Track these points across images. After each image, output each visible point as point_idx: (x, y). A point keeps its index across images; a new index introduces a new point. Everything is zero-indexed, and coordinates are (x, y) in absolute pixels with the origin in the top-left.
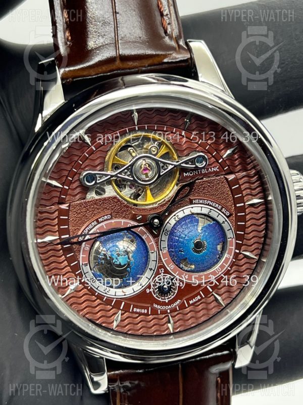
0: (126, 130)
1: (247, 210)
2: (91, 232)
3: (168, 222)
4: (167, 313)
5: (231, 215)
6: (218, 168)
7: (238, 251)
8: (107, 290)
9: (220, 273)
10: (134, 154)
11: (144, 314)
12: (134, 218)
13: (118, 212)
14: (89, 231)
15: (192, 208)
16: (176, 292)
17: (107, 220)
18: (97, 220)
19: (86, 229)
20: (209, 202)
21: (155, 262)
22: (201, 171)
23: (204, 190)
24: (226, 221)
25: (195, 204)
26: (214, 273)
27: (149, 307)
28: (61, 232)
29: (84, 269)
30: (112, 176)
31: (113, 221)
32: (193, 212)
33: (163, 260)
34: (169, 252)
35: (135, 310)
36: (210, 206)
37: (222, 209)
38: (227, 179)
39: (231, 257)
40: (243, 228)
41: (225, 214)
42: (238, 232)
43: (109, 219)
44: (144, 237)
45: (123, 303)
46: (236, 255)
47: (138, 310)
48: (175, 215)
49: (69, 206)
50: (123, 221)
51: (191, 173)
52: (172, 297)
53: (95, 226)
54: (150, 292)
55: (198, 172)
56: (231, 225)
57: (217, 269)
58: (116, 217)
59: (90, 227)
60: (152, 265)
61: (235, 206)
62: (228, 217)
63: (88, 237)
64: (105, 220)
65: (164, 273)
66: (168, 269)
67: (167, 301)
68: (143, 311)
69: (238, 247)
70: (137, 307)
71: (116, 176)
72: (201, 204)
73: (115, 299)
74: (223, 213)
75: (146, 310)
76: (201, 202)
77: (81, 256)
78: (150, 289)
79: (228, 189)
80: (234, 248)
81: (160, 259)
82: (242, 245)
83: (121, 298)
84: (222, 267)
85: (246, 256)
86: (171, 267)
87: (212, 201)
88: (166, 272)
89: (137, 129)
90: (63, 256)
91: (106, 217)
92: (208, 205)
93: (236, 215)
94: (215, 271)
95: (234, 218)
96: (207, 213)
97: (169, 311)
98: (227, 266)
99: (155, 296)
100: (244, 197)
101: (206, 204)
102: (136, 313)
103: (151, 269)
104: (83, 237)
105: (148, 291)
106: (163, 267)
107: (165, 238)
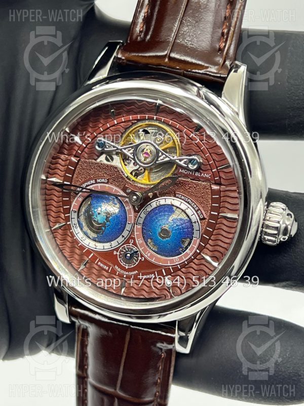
0: (146, 117)
1: (219, 220)
2: (88, 188)
3: (150, 204)
4: (123, 277)
5: (204, 219)
6: (210, 176)
7: (198, 251)
8: (83, 239)
9: (177, 263)
10: (142, 138)
11: (105, 270)
12: (124, 190)
13: (114, 180)
14: (87, 186)
15: (173, 200)
16: (137, 263)
17: (103, 183)
18: (96, 181)
19: (86, 184)
20: (189, 200)
21: (128, 232)
22: (195, 173)
23: (189, 189)
24: (198, 222)
25: (177, 197)
26: (172, 261)
27: (111, 266)
28: (66, 178)
29: (73, 215)
30: (118, 149)
31: (107, 185)
32: (173, 203)
33: (135, 233)
34: (142, 228)
35: (99, 263)
36: (190, 204)
37: (198, 210)
38: (211, 187)
39: (191, 254)
40: (210, 234)
41: (199, 216)
42: (204, 235)
43: (106, 183)
44: (127, 208)
45: (92, 254)
46: (196, 255)
47: (102, 265)
48: (157, 200)
49: (79, 161)
50: (115, 188)
51: (186, 172)
52: (132, 266)
53: (93, 184)
54: (117, 255)
55: (192, 173)
56: (200, 227)
57: (175, 259)
58: (112, 183)
59: (89, 183)
60: (125, 233)
61: (210, 213)
62: (201, 219)
63: (84, 190)
64: (102, 183)
65: (132, 244)
66: (137, 242)
67: (127, 267)
68: (105, 267)
69: (200, 248)
70: (102, 262)
71: (121, 150)
72: (182, 199)
73: (87, 249)
74: (198, 214)
75: (107, 267)
76: (183, 198)
77: (74, 203)
78: (117, 252)
79: (210, 196)
80: (196, 247)
81: (133, 231)
82: (204, 247)
83: (92, 250)
84: (181, 259)
85: (204, 258)
86: (140, 241)
87: (192, 201)
88: (135, 244)
89: (155, 119)
90: (61, 198)
91: (103, 180)
92: (188, 203)
93: (208, 220)
94: (173, 259)
95: (206, 223)
96: (184, 209)
97: (125, 276)
98: (185, 260)
99: (119, 259)
100: (220, 208)
101: (186, 202)
102: (99, 266)
103: (123, 236)
104: (81, 189)
105: (115, 253)
106: (134, 239)
107: (143, 216)
